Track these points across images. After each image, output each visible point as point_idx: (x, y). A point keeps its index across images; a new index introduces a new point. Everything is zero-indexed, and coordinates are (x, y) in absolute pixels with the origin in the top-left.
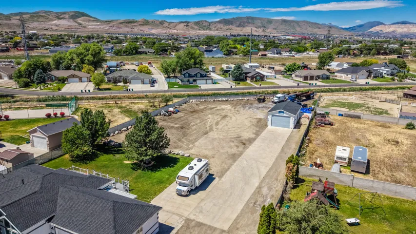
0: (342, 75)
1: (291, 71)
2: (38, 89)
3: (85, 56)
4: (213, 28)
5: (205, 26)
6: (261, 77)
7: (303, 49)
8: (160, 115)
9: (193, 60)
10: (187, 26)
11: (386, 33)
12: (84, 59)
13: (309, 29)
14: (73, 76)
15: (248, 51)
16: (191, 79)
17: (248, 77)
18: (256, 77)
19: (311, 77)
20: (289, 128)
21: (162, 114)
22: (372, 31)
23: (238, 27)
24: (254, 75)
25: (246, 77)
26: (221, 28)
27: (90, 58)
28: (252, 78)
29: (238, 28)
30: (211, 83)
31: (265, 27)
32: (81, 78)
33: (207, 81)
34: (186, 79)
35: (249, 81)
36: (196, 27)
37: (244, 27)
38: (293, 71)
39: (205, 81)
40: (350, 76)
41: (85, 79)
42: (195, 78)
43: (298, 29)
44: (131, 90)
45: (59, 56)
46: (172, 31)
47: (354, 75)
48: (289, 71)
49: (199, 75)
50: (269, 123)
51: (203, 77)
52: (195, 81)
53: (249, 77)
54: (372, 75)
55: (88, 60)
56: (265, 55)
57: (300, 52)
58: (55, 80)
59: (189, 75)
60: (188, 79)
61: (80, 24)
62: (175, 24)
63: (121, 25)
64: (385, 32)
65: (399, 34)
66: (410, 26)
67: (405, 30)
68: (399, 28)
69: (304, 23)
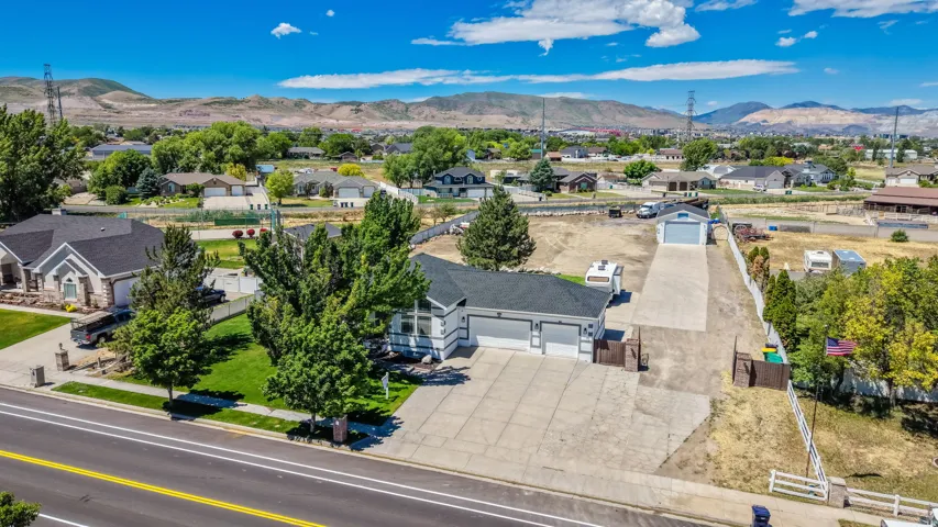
0: (736, 181)
1: (637, 177)
2: (154, 205)
3: (225, 146)
4: (416, 117)
5: (397, 112)
6: (589, 183)
7: (630, 149)
8: (448, 233)
9: (449, 154)
10: (358, 111)
11: (774, 125)
12: (224, 151)
13: (619, 117)
14: (215, 183)
15: (525, 151)
16: (456, 188)
17: (562, 184)
18: (579, 184)
19: (681, 183)
20: (698, 243)
21: (451, 231)
22: (745, 123)
23: (470, 113)
24: (578, 178)
25: (558, 184)
26: (433, 117)
27: (235, 149)
28: (572, 185)
29: (469, 117)
31: (524, 113)
32: (231, 186)
34: (445, 188)
35: (565, 191)
36: (377, 114)
37: (481, 114)
38: (640, 176)
39: (483, 192)
40: (751, 183)
41: (239, 190)
42: (463, 186)
43: (597, 118)
44: (349, 205)
45: (171, 146)
46: (326, 120)
47: (760, 181)
48: (631, 177)
49: (471, 179)
50: (660, 237)
51: (479, 183)
52: (463, 190)
53: (567, 184)
54: (792, 182)
55: (233, 155)
56: (559, 159)
57: (626, 155)
58: (176, 191)
59: (452, 178)
60: (449, 187)
61: (107, 107)
62: (329, 107)
63: (209, 110)
64: (772, 123)
65: (802, 127)
66: (821, 111)
67: (812, 119)
68: (800, 115)
69: (607, 106)
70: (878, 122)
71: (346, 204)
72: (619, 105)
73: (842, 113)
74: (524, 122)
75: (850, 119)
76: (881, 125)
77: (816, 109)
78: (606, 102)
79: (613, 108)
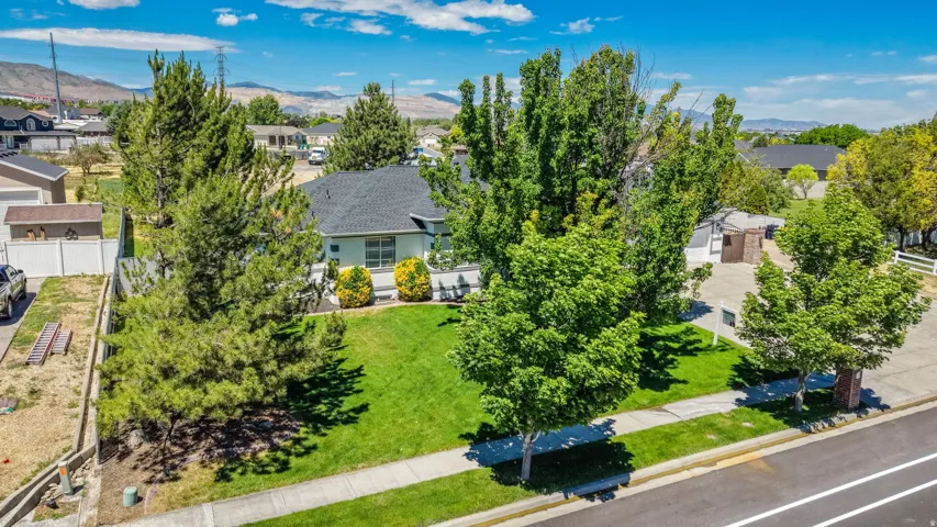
33: (63, 140)
42: (22, 133)
51: (44, 130)
66: (261, 92)
69: (29, 70)
70: (308, 104)
73: (279, 95)
75: (286, 100)
76: (311, 107)
77: (257, 90)
79: (37, 73)
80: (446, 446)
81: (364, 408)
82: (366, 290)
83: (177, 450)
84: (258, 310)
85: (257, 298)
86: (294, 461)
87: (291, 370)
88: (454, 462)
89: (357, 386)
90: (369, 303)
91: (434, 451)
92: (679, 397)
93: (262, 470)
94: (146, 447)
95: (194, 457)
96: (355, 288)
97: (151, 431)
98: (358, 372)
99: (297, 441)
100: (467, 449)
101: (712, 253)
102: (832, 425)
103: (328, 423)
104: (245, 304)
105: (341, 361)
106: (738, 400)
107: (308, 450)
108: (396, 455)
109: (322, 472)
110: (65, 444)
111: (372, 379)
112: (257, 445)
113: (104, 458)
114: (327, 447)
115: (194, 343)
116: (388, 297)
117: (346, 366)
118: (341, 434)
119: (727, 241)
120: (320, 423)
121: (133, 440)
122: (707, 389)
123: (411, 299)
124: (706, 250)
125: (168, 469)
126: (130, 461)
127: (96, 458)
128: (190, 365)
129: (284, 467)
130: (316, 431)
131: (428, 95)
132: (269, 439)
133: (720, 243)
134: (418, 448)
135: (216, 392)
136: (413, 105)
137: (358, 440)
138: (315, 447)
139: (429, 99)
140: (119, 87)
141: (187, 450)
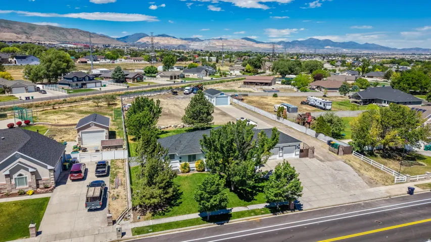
0: (190, 74)
6: (140, 78)
16: (80, 83)
17: (128, 78)
18: (136, 78)
24: (135, 76)
25: (126, 79)
28: (134, 79)
30: (100, 85)
33: (97, 84)
34: (74, 84)
35: (130, 82)
39: (94, 84)
40: (196, 75)
42: (85, 82)
43: (69, 37)
44: (31, 98)
47: (199, 74)
49: (87, 78)
51: (91, 80)
52: (85, 84)
53: (130, 79)
59: (77, 78)
60: (76, 83)
65: (162, 45)
66: (169, 39)
67: (166, 42)
68: (161, 40)
69: (74, 31)
70: (189, 44)
71: (29, 98)
72: (81, 31)
73: (176, 40)
74: (27, 38)
75: (180, 42)
76: (190, 45)
77: (167, 38)
78: (73, 29)
79: (77, 33)
80: (195, 212)
81: (181, 203)
82: (188, 169)
83: (145, 210)
84: (160, 185)
85: (160, 183)
86: (166, 213)
87: (166, 196)
88: (196, 215)
89: (181, 197)
90: (189, 172)
91: (193, 213)
92: (252, 204)
93: (160, 215)
94: (140, 209)
95: (148, 211)
96: (185, 169)
97: (141, 206)
98: (182, 193)
99: (167, 209)
100: (199, 213)
101: (296, 155)
102: (283, 213)
103: (173, 206)
104: (158, 184)
105: (179, 190)
106: (266, 206)
107: (169, 211)
108: (185, 213)
109: (171, 216)
110: (125, 207)
111: (185, 195)
112: (159, 210)
113: (133, 210)
114: (173, 211)
115: (149, 191)
116: (194, 170)
117: (179, 192)
118: (176, 208)
119: (301, 151)
120: (172, 205)
121: (138, 207)
122: (261, 202)
123: (199, 171)
124: (294, 154)
125: (144, 213)
126: (137, 211)
127: (132, 210)
128: (148, 196)
129: (164, 214)
130: (171, 207)
131: (243, 39)
132: (161, 208)
133: (299, 152)
134: (190, 212)
135: (153, 200)
136: (236, 44)
137: (179, 210)
138: (170, 211)
139: (243, 40)
140: (109, 38)
141: (147, 210)
